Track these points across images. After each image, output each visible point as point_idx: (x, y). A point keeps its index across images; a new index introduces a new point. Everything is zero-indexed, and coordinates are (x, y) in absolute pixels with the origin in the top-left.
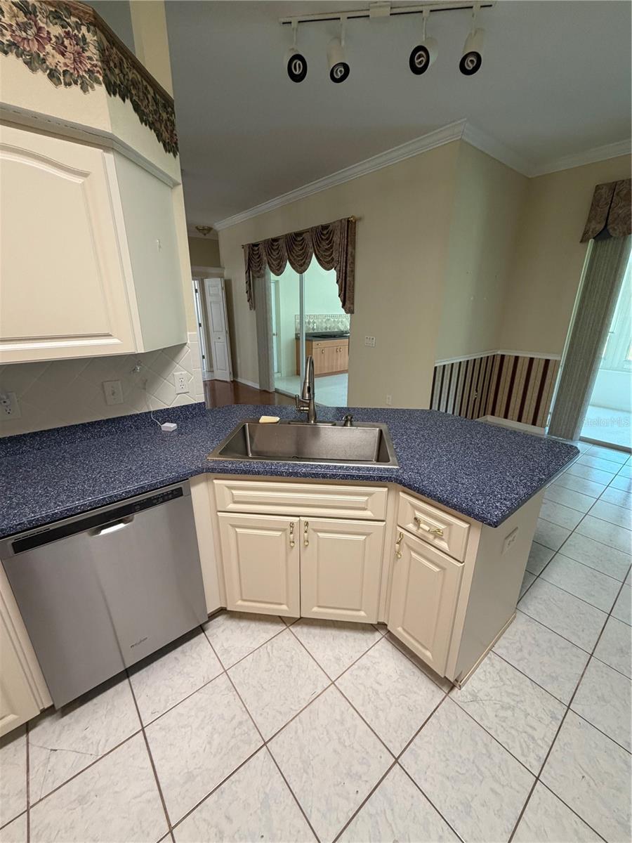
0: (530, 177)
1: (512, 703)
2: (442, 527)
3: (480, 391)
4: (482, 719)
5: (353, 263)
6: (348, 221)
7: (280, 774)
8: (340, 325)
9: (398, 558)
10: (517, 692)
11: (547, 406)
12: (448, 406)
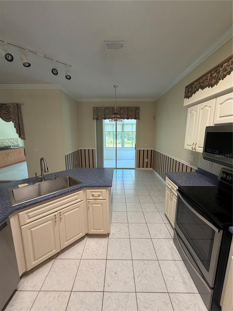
0: (78, 101)
1: (120, 229)
2: (99, 193)
3: (77, 161)
4: (117, 237)
5: (22, 120)
6: (17, 104)
7: (81, 292)
8: (5, 143)
9: (89, 209)
10: (120, 227)
11: (95, 162)
12: (71, 167)
